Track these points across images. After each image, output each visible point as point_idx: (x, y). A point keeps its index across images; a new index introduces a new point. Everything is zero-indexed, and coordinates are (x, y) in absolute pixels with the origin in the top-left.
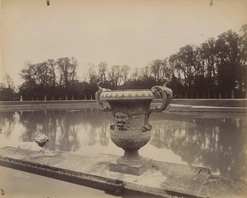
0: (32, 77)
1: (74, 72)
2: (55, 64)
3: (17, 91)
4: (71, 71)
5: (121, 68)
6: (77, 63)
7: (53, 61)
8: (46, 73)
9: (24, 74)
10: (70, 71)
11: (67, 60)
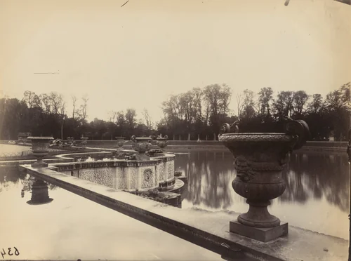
0: (174, 111)
1: (225, 103)
2: (202, 94)
3: (155, 128)
4: (222, 102)
5: (292, 96)
6: (230, 91)
7: (199, 89)
8: (191, 105)
9: (165, 108)
10: (219, 102)
11: (216, 88)
